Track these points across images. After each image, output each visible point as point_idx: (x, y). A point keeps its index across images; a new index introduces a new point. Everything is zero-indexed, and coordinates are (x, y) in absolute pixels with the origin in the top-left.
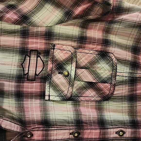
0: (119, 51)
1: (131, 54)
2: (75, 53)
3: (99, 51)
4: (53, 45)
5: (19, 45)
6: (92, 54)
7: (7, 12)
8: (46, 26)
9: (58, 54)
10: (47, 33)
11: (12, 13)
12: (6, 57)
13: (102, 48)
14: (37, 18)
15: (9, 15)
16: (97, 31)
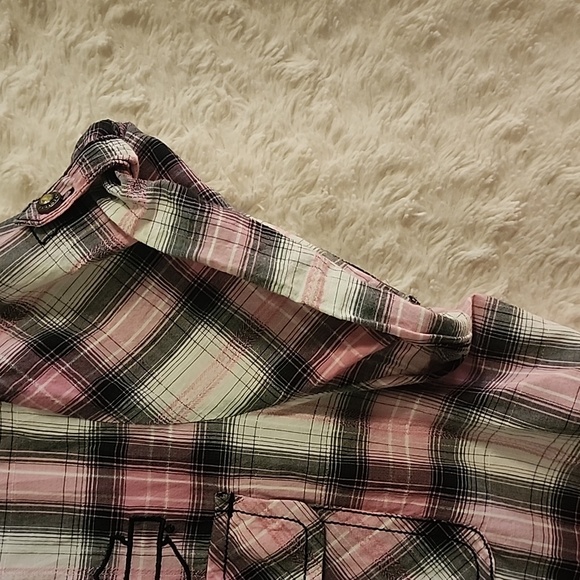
0: (503, 520)
1: (550, 527)
2: (318, 529)
3: (418, 520)
4: (225, 496)
5: (84, 496)
6: (389, 530)
7: (36, 373)
8: (199, 419)
9: (247, 534)
10: (201, 452)
11: (57, 374)
12: (29, 549)
13: (433, 509)
14: (161, 388)
15: (44, 382)
16: (407, 426)
